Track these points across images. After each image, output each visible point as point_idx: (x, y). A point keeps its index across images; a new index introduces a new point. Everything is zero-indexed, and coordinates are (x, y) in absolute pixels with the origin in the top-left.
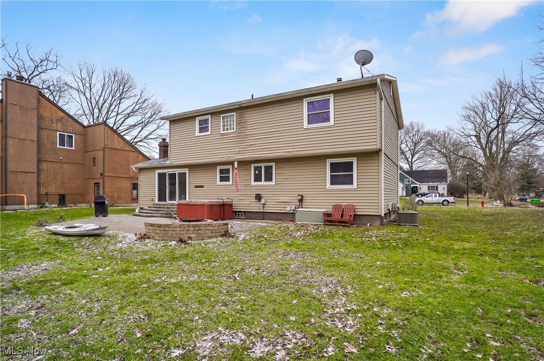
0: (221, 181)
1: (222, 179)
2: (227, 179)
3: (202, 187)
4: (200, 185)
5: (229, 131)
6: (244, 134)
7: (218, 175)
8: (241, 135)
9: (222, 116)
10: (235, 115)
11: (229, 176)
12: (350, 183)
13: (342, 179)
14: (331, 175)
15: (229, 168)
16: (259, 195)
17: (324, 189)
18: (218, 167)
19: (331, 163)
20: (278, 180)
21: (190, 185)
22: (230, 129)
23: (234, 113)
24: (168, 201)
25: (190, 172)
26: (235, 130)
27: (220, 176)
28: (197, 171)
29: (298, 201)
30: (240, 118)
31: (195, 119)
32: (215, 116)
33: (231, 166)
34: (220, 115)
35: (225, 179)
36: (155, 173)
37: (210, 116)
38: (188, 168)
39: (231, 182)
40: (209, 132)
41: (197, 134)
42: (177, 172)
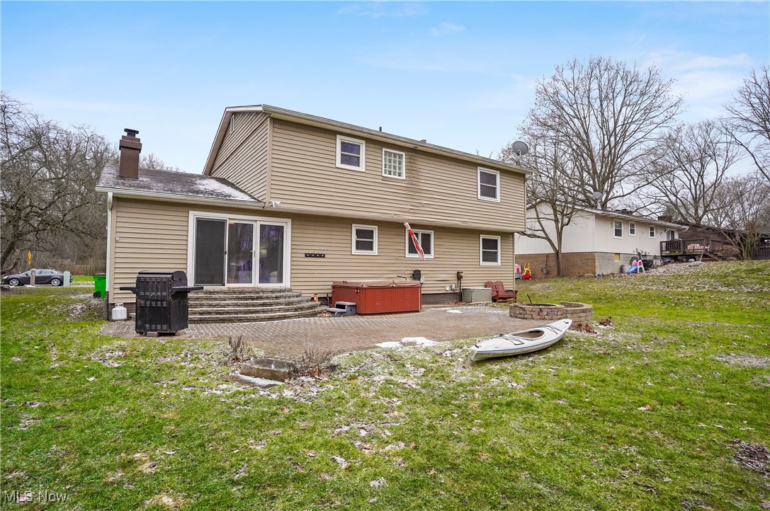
0: (357, 248)
1: (360, 246)
2: (369, 246)
3: (321, 256)
4: (321, 253)
5: (392, 176)
6: (415, 187)
7: (354, 239)
8: (412, 187)
9: (384, 149)
10: (404, 156)
11: (372, 242)
12: (496, 261)
13: (490, 256)
14: (483, 252)
15: (375, 229)
16: (420, 271)
17: (478, 266)
18: (353, 225)
19: (483, 239)
20: (436, 253)
21: (294, 251)
22: (395, 174)
23: (404, 154)
24: (228, 283)
25: (294, 227)
26: (403, 177)
27: (357, 241)
28: (309, 227)
29: (456, 279)
30: (410, 162)
31: (334, 137)
32: (372, 146)
33: (377, 227)
34: (380, 147)
35: (365, 245)
36: (188, 217)
37: (364, 142)
38: (290, 220)
39: (375, 251)
40: (362, 168)
41: (339, 164)
42: (257, 223)
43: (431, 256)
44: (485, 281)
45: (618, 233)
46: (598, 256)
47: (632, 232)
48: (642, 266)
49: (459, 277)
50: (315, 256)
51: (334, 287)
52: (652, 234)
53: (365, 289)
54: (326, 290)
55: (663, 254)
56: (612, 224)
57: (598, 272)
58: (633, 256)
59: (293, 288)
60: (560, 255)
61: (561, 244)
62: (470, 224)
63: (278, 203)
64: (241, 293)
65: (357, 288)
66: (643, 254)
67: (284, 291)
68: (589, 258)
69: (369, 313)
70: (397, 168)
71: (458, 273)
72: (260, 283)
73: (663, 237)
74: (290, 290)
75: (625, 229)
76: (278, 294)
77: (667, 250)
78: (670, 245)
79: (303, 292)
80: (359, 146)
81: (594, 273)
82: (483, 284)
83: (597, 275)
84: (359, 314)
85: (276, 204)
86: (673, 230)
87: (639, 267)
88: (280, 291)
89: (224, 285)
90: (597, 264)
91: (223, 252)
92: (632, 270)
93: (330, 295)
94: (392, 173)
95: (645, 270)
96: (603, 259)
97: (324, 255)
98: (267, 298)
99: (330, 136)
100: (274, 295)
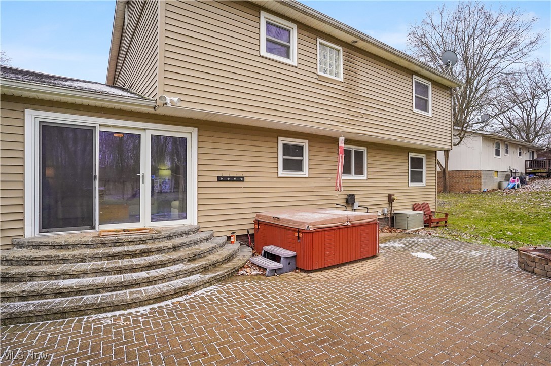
0: (284, 169)
1: (288, 165)
2: (298, 166)
3: (240, 179)
4: (239, 175)
5: (328, 76)
6: (354, 92)
7: (281, 157)
8: (351, 93)
9: (319, 40)
10: (341, 52)
11: (302, 160)
12: (421, 181)
13: (416, 177)
14: (411, 171)
15: (305, 144)
16: (353, 195)
17: (407, 188)
18: (280, 138)
19: (411, 157)
20: (370, 173)
21: (202, 173)
22: (331, 74)
23: (341, 48)
24: (100, 223)
25: (202, 139)
26: (341, 78)
27: (284, 159)
28: (223, 140)
29: (387, 202)
30: (348, 61)
31: (256, 13)
32: (306, 33)
33: (307, 141)
34: (315, 36)
35: (293, 164)
36: (23, 119)
37: (294, 26)
38: (196, 129)
39: (306, 172)
40: (293, 60)
41: (263, 52)
42: (147, 133)
43: (364, 177)
44: (413, 203)
45: (498, 153)
46: (483, 174)
47: (507, 152)
48: (519, 182)
49: (391, 199)
50: (232, 179)
51: (257, 222)
52: (520, 154)
53: (312, 232)
54: (245, 225)
55: (528, 172)
56: (493, 144)
57: (483, 188)
58: (507, 173)
59: (202, 225)
60: (447, 173)
61: (447, 162)
62: (406, 140)
63: (175, 99)
64: (115, 244)
65: (299, 231)
66: (514, 171)
67: (187, 233)
68: (476, 175)
69: (317, 267)
70: (334, 67)
71: (390, 196)
72: (152, 220)
73: (526, 157)
74: (197, 230)
75: (502, 150)
76: (177, 241)
77: (530, 168)
78: (533, 163)
79: (216, 229)
80: (289, 31)
81: (480, 189)
82: (411, 207)
83: (482, 191)
84: (302, 270)
85: (172, 101)
86: (534, 150)
87: (516, 183)
88: (182, 234)
89: (94, 228)
90: (482, 181)
91: (90, 178)
92: (511, 186)
93: (251, 232)
94: (328, 72)
95: (521, 185)
96: (487, 176)
97: (243, 178)
98: (159, 251)
99: (251, 11)
100: (169, 244)
